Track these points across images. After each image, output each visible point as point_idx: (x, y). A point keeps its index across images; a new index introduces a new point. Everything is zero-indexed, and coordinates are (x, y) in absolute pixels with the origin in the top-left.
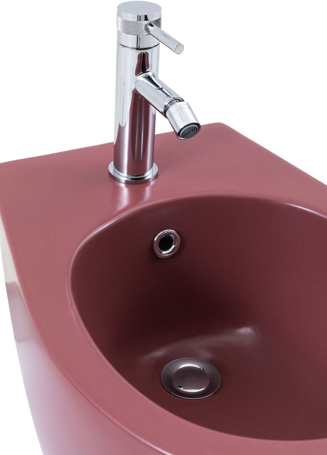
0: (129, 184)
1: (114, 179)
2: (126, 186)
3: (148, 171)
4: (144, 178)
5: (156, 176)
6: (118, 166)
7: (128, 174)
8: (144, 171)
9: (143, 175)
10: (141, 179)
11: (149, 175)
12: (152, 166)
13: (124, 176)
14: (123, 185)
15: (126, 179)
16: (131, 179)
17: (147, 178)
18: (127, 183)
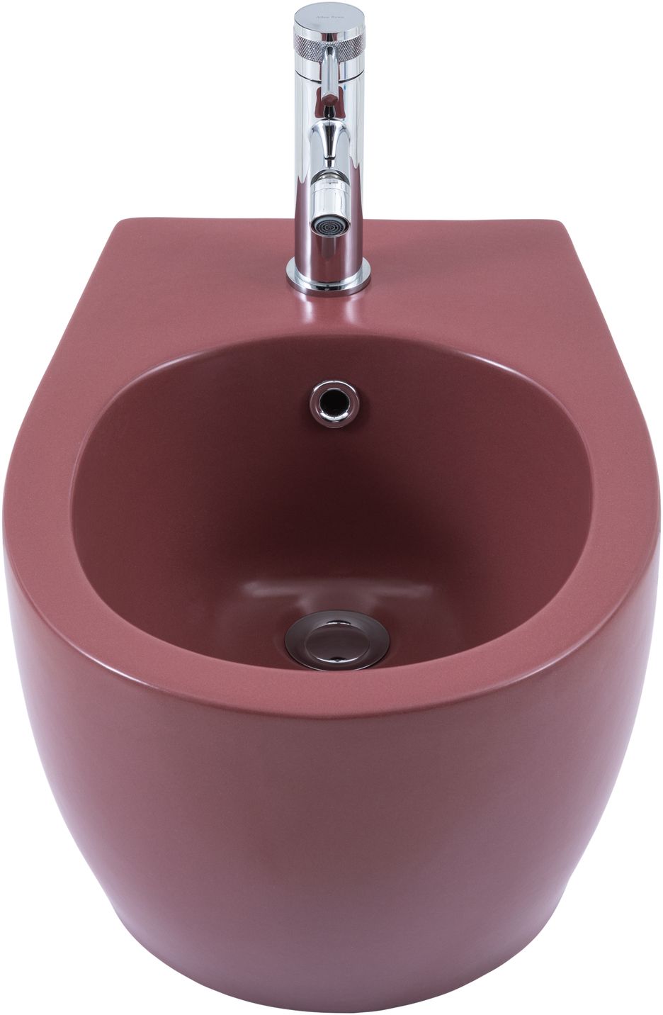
0: (312, 295)
1: (292, 286)
2: (309, 299)
3: (349, 277)
4: (340, 287)
5: (365, 286)
6: (300, 266)
7: (314, 277)
8: (340, 275)
9: (340, 282)
10: (335, 288)
11: (350, 282)
12: (357, 267)
13: (306, 282)
14: (303, 297)
15: (310, 288)
16: (317, 287)
17: (346, 288)
18: (310, 294)
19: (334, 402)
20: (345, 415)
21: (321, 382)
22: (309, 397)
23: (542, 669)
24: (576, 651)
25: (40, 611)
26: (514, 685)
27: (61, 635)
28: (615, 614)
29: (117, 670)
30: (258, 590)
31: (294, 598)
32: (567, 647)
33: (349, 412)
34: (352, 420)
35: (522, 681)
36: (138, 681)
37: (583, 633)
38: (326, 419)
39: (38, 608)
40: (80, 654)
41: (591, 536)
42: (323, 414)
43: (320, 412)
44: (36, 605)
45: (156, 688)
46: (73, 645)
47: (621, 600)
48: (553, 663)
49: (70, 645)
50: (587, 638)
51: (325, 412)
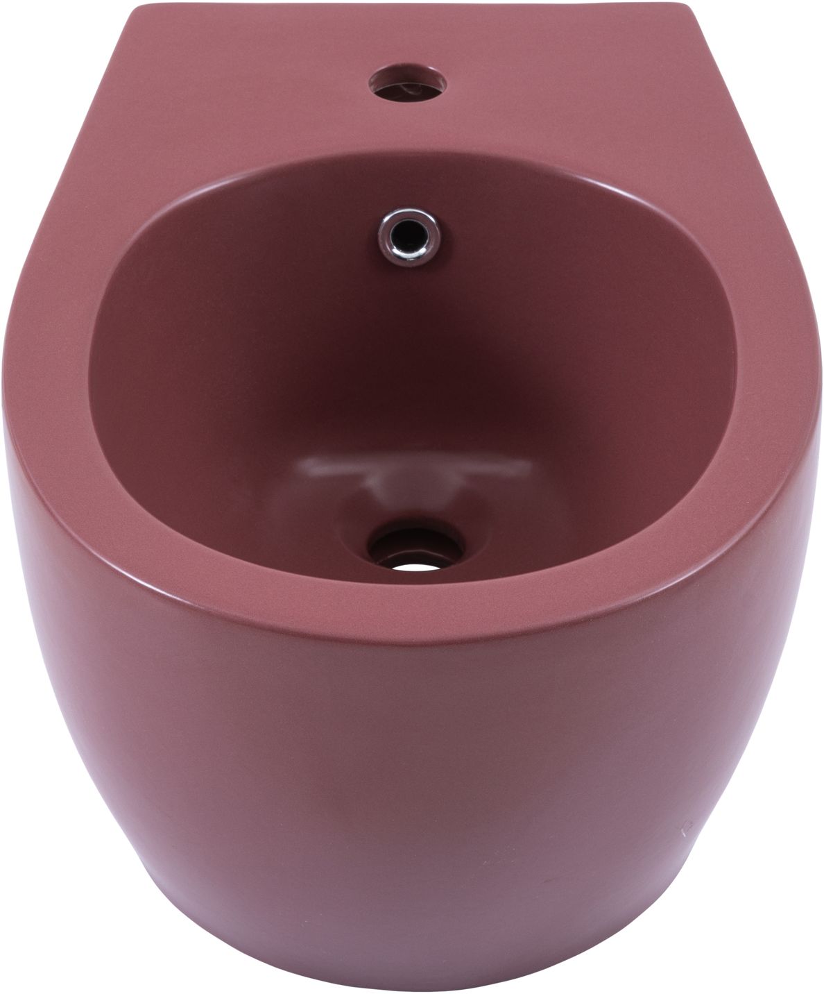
19: (409, 235)
20: (423, 251)
21: (392, 211)
22: (377, 231)
23: (682, 579)
24: (722, 557)
25: (53, 510)
26: (647, 599)
27: (82, 542)
28: (769, 508)
29: (152, 585)
30: (316, 468)
31: (359, 478)
32: (712, 550)
33: (427, 247)
34: (430, 257)
35: (656, 595)
36: (178, 599)
37: (731, 534)
38: (399, 257)
39: (50, 507)
40: (106, 564)
41: (736, 409)
42: (396, 251)
43: (392, 248)
44: (47, 502)
45: (201, 608)
46: (95, 553)
47: (777, 490)
48: (695, 571)
49: (92, 554)
50: (736, 538)
51: (399, 248)
